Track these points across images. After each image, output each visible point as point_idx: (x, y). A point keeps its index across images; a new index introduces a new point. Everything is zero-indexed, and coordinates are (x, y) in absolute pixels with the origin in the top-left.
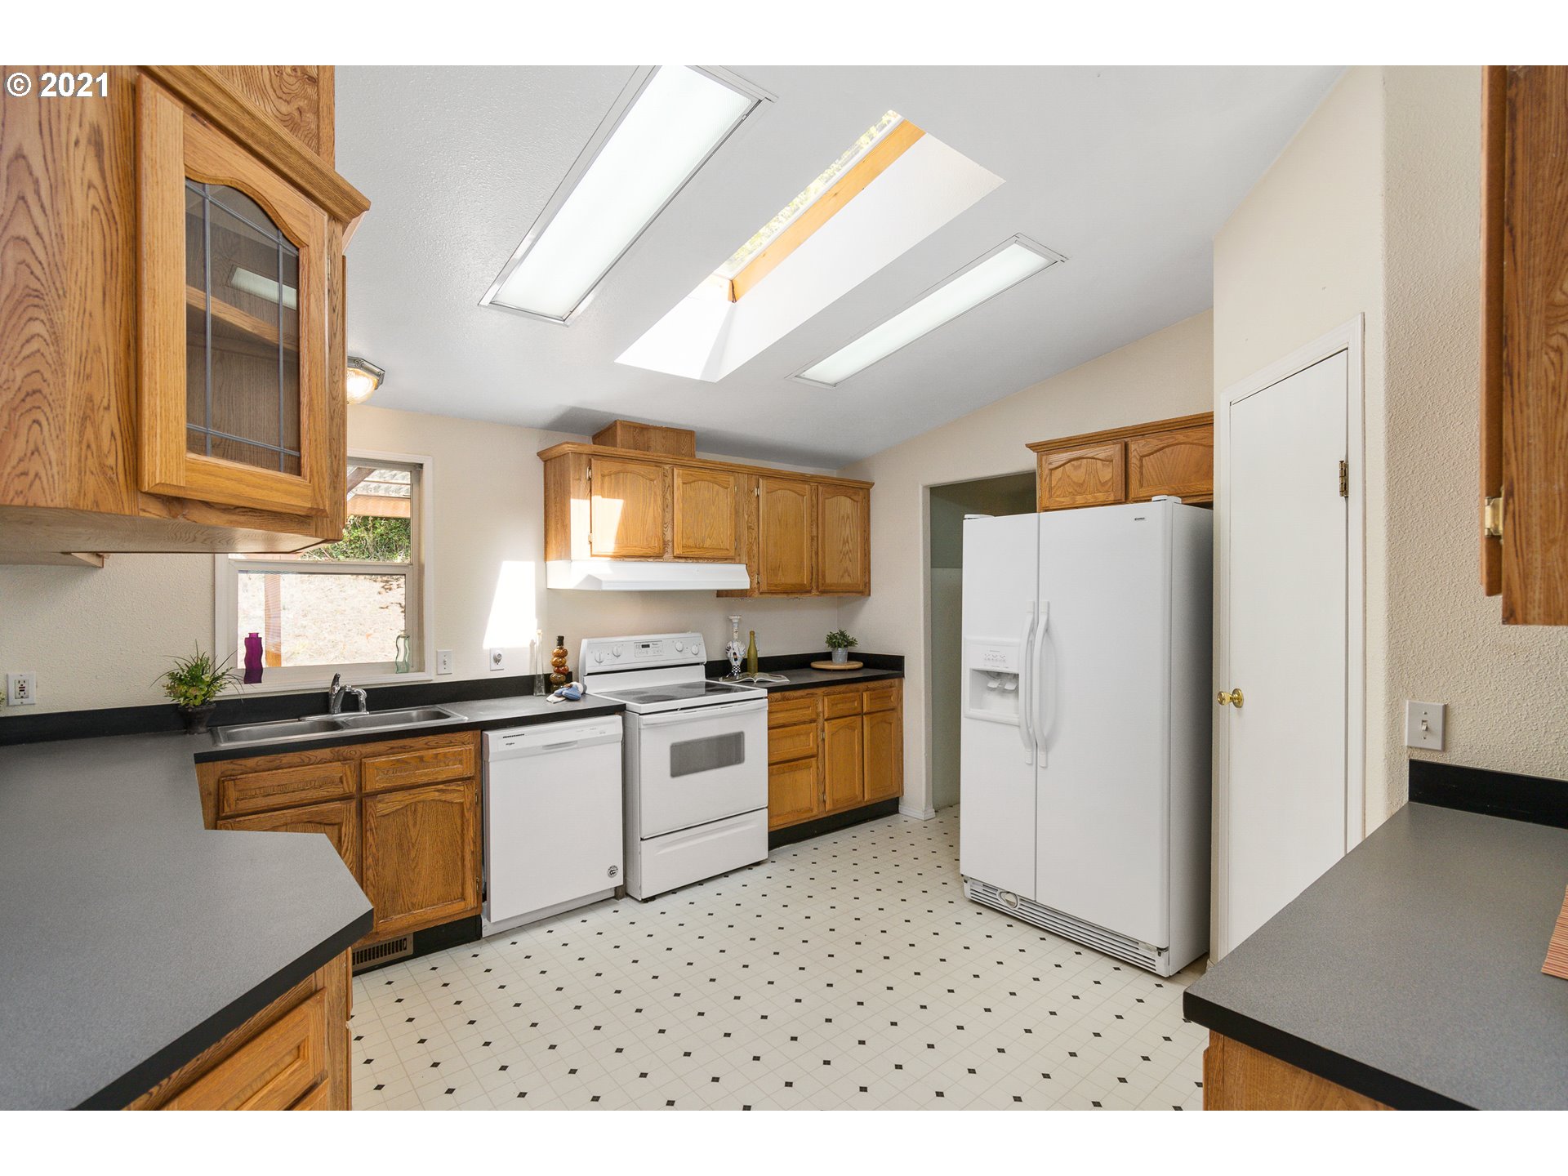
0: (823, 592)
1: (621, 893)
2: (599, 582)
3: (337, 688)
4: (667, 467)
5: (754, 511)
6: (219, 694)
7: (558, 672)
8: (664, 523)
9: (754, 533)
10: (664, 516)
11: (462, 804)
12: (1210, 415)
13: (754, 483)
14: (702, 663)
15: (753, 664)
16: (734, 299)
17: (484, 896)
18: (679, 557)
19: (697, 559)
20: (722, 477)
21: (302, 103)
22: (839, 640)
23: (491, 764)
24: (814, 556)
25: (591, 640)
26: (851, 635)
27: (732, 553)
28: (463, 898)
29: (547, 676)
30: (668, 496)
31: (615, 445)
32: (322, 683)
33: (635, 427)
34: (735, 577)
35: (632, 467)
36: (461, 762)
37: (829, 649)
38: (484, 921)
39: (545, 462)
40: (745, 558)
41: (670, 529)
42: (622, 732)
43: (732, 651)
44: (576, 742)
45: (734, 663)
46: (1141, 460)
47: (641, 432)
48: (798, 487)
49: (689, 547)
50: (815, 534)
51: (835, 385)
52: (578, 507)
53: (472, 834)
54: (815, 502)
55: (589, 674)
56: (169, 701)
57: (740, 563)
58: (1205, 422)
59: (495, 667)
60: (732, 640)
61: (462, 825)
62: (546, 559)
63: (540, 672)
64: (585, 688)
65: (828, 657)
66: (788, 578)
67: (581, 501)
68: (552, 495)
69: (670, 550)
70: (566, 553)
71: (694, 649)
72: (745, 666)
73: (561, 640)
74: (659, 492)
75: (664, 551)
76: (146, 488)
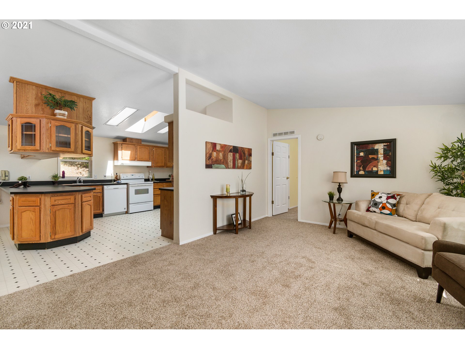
0: (167, 167)
1: (127, 212)
2: (123, 164)
3: (78, 180)
4: (136, 145)
5: (153, 153)
6: (59, 179)
7: (116, 179)
8: (135, 155)
9: (153, 156)
10: (135, 154)
11: (100, 196)
13: (153, 148)
14: (144, 179)
15: (154, 179)
16: (145, 121)
17: (103, 210)
19: (142, 161)
20: (146, 147)
21: (90, 120)
23: (105, 191)
24: (165, 161)
25: (122, 174)
27: (148, 160)
28: (100, 210)
29: (114, 180)
30: (136, 150)
31: (126, 142)
32: (76, 179)
33: (130, 139)
34: (149, 164)
35: (129, 145)
36: (100, 190)
37: (169, 178)
38: (103, 215)
39: (114, 144)
40: (151, 161)
41: (137, 155)
42: (127, 187)
44: (119, 188)
45: (150, 179)
47: (131, 139)
48: (162, 149)
49: (140, 159)
50: (165, 157)
51: (163, 134)
52: (120, 152)
53: (101, 201)
54: (165, 151)
55: (122, 179)
56: (52, 180)
57: (150, 162)
59: (105, 178)
60: (150, 175)
61: (100, 199)
62: (114, 160)
63: (113, 179)
64: (121, 182)
65: (169, 179)
66: (160, 164)
67: (120, 151)
68: (115, 150)
69: (137, 159)
70: (117, 159)
71: (142, 176)
72: (152, 180)
73: (117, 174)
74: (134, 150)
75: (135, 159)
76: (83, 153)
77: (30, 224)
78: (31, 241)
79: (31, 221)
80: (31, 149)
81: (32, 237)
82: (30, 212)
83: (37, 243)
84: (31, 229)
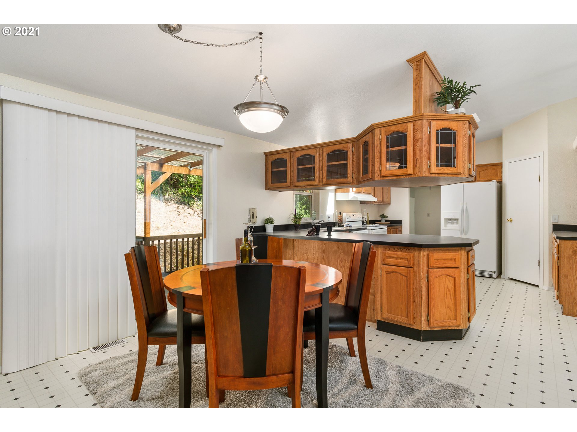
0: (383, 203)
7: (340, 221)
12: (502, 163)
14: (361, 221)
15: (368, 222)
18: (364, 193)
19: (366, 193)
22: (383, 216)
25: (346, 213)
26: (386, 215)
37: (380, 219)
43: (365, 218)
45: (365, 221)
46: (480, 172)
55: (347, 222)
57: (372, 195)
58: (501, 165)
59: (328, 219)
60: (364, 215)
62: (336, 193)
69: (363, 191)
71: (360, 217)
73: (341, 213)
77: (446, 298)
78: (447, 327)
79: (448, 291)
80: (450, 171)
81: (449, 319)
82: (446, 277)
83: (455, 330)
84: (448, 307)
